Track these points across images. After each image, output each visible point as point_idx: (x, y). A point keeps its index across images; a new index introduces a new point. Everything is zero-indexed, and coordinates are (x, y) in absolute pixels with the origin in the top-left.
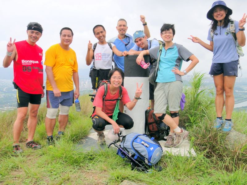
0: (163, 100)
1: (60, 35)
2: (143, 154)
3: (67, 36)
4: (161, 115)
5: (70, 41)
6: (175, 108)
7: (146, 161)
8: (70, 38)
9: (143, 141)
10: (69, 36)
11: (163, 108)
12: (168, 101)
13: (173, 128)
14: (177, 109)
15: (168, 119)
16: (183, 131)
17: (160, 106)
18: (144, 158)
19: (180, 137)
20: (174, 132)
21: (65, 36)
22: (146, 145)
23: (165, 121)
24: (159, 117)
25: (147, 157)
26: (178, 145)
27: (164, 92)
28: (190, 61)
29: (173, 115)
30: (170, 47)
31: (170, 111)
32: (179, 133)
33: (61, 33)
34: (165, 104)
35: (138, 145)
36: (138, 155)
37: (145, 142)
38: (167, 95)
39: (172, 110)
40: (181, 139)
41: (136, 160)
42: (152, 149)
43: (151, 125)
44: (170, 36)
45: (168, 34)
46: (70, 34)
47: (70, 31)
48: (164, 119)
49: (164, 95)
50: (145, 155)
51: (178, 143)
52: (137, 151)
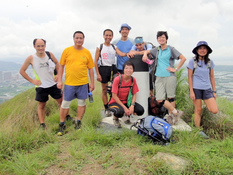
0: (162, 89)
1: (73, 37)
2: (160, 132)
3: (79, 39)
4: (162, 101)
5: (82, 43)
6: (172, 95)
7: (163, 137)
8: (82, 40)
9: (159, 122)
10: (81, 38)
11: (162, 96)
12: (166, 90)
13: (171, 110)
14: (173, 96)
15: (167, 104)
16: (179, 112)
17: (160, 95)
18: (162, 134)
19: (178, 116)
20: (172, 113)
21: (77, 38)
22: (162, 124)
23: (165, 106)
24: (160, 103)
25: (164, 134)
26: (177, 123)
27: (163, 83)
28: (180, 60)
29: (171, 100)
30: (164, 49)
31: (168, 97)
32: (176, 114)
33: (74, 36)
34: (164, 93)
35: (156, 125)
36: (156, 133)
37: (161, 123)
38: (164, 85)
39: (170, 97)
40: (178, 118)
41: (155, 137)
42: (166, 127)
43: (154, 109)
44: (163, 40)
45: (162, 39)
46: (82, 37)
47: (82, 34)
48: (164, 104)
49: (163, 85)
50: (162, 133)
51: (177, 121)
52: (156, 130)
